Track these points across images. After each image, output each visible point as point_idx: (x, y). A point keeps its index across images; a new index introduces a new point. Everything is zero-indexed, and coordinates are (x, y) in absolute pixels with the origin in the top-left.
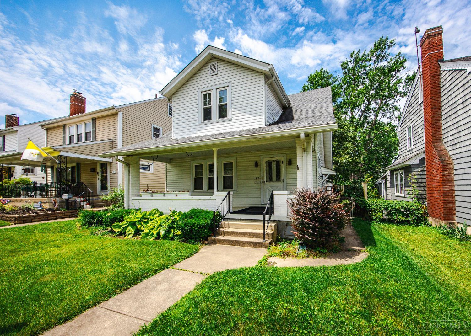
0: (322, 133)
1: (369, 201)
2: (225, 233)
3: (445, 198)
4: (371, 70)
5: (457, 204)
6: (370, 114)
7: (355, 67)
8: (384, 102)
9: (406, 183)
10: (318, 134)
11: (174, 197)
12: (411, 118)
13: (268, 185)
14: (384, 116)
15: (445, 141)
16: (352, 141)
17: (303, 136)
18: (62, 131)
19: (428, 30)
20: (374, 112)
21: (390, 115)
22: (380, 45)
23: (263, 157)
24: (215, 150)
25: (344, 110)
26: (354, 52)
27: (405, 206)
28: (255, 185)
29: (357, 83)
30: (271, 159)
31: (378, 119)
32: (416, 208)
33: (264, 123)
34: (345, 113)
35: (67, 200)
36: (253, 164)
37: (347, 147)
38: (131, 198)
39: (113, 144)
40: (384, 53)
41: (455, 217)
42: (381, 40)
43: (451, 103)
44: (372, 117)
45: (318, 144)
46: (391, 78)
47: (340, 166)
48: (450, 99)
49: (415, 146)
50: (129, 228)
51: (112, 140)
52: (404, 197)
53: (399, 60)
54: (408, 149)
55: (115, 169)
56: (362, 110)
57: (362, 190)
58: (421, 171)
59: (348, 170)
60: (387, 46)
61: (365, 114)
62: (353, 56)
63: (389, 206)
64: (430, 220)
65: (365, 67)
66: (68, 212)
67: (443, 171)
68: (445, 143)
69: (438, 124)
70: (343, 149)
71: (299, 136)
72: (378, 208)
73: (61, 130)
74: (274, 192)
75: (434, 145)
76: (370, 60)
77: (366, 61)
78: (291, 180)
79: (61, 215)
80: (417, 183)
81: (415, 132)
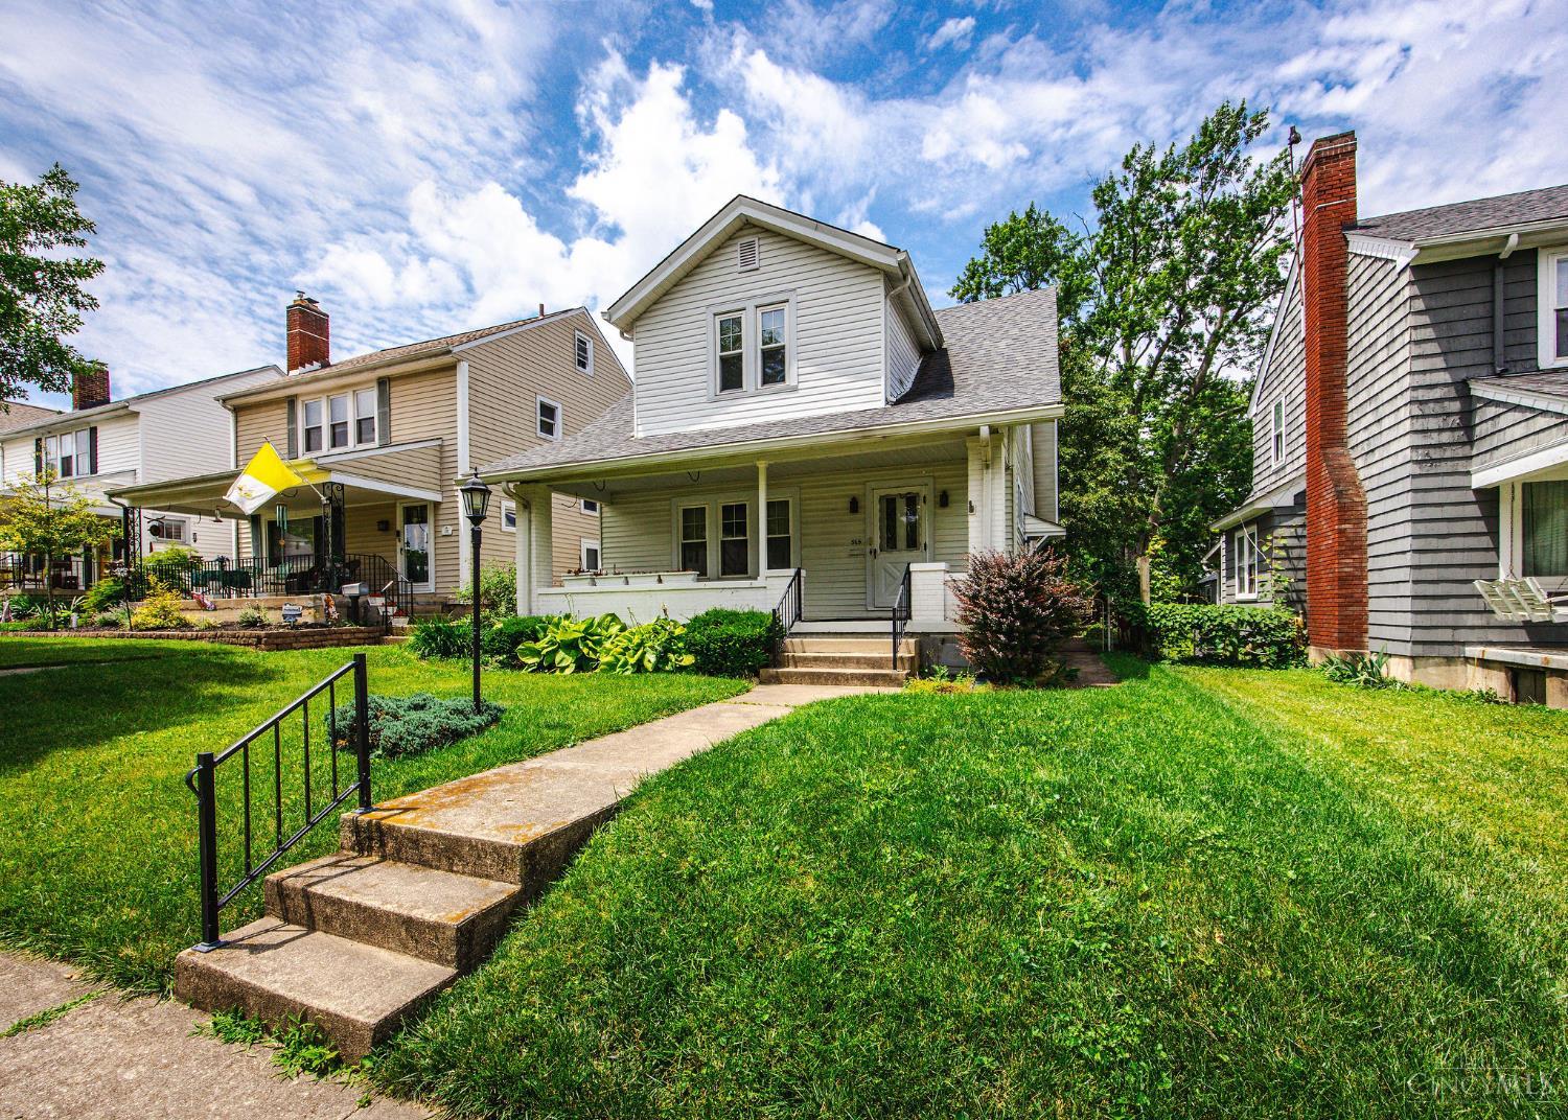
0: (1028, 426)
1: (1154, 608)
2: (796, 661)
3: (1344, 591)
4: (1190, 211)
5: (1372, 604)
6: (1186, 354)
7: (1138, 200)
8: (1232, 313)
9: (1261, 561)
10: (1018, 429)
11: (654, 585)
12: (1283, 376)
13: (886, 559)
14: (1232, 361)
15: (1352, 442)
16: (1123, 443)
17: (985, 432)
18: (286, 416)
19: (1318, 143)
20: (1200, 346)
21: (1251, 359)
22: (1220, 130)
23: (873, 485)
24: (762, 465)
25: (1100, 344)
26: (1134, 151)
27: (1247, 618)
28: (853, 560)
29: (1143, 252)
30: (894, 492)
31: (1213, 368)
32: (1276, 622)
33: (882, 397)
34: (1104, 353)
35: (355, 598)
36: (845, 503)
37: (1103, 464)
38: (537, 590)
39: (443, 454)
40: (1231, 157)
41: (1366, 640)
42: (1223, 113)
43: (1366, 342)
44: (1194, 361)
45: (1018, 451)
46: (1258, 235)
47: (1083, 519)
48: (1364, 331)
49: (1290, 458)
50: (561, 654)
51: (439, 442)
52: (1255, 602)
53: (1285, 175)
54: (1274, 468)
55: (450, 522)
56: (1160, 340)
57: (1136, 579)
58: (1301, 526)
59: (1108, 533)
60: (1241, 133)
61: (1168, 353)
62: (1133, 162)
63: (1206, 618)
64: (1313, 654)
65: (1170, 199)
66: (362, 632)
67: (1342, 521)
68: (1352, 448)
69: (1337, 398)
70: (1094, 469)
71: (976, 432)
72: (1177, 625)
73: (281, 414)
74: (913, 567)
75: (1324, 454)
76: (1187, 180)
77: (1177, 181)
78: (948, 545)
79: (348, 636)
80: (1288, 558)
81: (1291, 418)
